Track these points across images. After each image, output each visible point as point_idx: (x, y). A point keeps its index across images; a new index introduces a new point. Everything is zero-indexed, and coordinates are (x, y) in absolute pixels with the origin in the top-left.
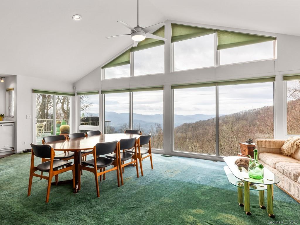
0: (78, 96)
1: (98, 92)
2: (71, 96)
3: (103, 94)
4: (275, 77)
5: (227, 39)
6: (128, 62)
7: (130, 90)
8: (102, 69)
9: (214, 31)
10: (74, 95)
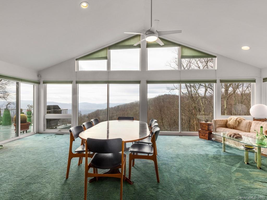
0: (44, 84)
1: (72, 82)
2: (36, 84)
3: (77, 84)
4: (216, 81)
5: (187, 52)
6: (106, 58)
7: (108, 82)
8: (76, 61)
9: (179, 45)
10: (39, 83)
